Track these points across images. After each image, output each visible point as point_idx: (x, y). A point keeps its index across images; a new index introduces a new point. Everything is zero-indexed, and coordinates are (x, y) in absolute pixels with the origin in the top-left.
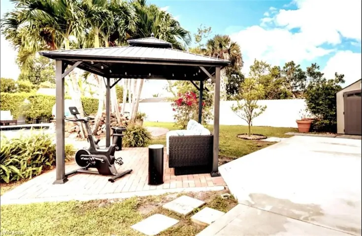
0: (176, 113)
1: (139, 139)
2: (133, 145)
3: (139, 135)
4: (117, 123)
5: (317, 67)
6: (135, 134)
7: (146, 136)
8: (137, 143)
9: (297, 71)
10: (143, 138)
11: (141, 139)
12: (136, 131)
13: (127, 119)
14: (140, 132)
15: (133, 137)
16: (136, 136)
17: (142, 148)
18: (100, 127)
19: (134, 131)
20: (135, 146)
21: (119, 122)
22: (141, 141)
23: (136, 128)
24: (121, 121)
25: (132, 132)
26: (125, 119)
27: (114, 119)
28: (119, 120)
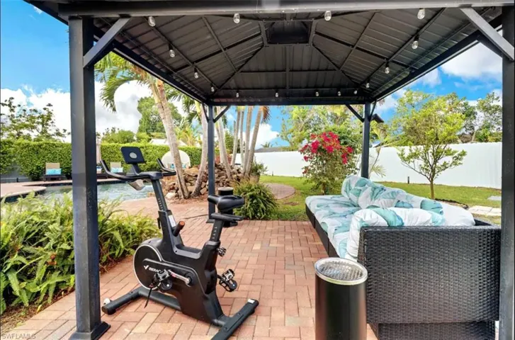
0: (308, 164)
1: (258, 206)
2: (251, 216)
3: (259, 199)
4: (227, 178)
5: (495, 97)
6: (253, 197)
7: (270, 202)
8: (256, 213)
9: (462, 106)
10: (265, 205)
11: (262, 205)
12: (255, 192)
13: (239, 173)
14: (260, 194)
15: (249, 203)
16: (255, 201)
17: (264, 222)
18: (204, 184)
19: (251, 193)
20: (254, 218)
21: (229, 176)
22: (263, 209)
23: (253, 187)
24: (231, 175)
25: (248, 194)
26: (236, 172)
27: (222, 172)
28: (228, 174)
